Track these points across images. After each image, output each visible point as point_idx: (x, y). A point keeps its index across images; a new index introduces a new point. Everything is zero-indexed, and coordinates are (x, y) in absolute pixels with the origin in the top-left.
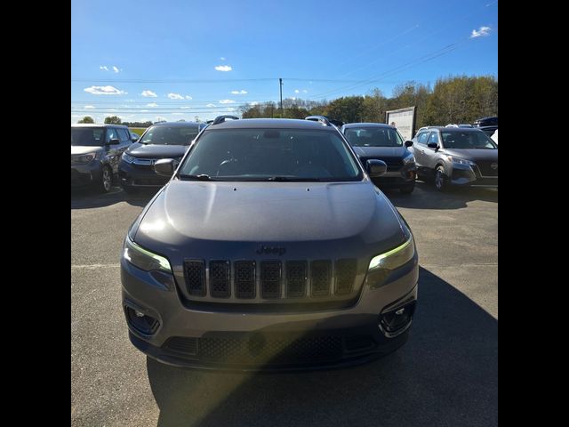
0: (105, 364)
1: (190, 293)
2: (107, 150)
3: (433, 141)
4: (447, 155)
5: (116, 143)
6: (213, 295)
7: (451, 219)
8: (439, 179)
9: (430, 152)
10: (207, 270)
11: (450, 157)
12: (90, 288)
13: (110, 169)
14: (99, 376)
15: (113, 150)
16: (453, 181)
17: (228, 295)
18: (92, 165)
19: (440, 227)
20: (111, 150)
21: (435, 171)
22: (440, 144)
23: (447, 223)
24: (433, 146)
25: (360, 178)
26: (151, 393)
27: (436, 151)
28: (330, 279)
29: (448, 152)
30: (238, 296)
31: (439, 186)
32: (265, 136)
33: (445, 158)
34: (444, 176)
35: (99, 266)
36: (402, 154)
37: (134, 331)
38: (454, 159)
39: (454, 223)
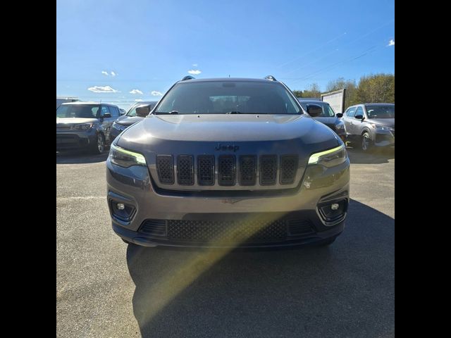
0: (93, 257)
1: (161, 181)
2: (101, 122)
3: (359, 114)
4: (371, 123)
5: (109, 116)
6: (180, 183)
7: (376, 170)
8: (365, 143)
9: (357, 122)
10: (175, 167)
11: (374, 125)
12: (84, 210)
13: (104, 137)
14: (88, 264)
15: (106, 122)
16: (376, 144)
17: (192, 183)
18: (89, 132)
19: (367, 175)
20: (104, 122)
21: (362, 137)
22: (365, 116)
23: (373, 172)
24: (360, 117)
25: (301, 113)
26: (129, 275)
27: (362, 121)
28: (276, 171)
29: (372, 121)
30: (200, 184)
31: (365, 148)
32: (224, 86)
33: (370, 126)
34: (369, 140)
35: (92, 197)
36: (334, 122)
37: (116, 221)
38: (377, 126)
39: (378, 172)
